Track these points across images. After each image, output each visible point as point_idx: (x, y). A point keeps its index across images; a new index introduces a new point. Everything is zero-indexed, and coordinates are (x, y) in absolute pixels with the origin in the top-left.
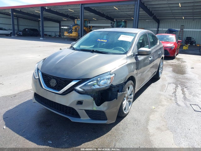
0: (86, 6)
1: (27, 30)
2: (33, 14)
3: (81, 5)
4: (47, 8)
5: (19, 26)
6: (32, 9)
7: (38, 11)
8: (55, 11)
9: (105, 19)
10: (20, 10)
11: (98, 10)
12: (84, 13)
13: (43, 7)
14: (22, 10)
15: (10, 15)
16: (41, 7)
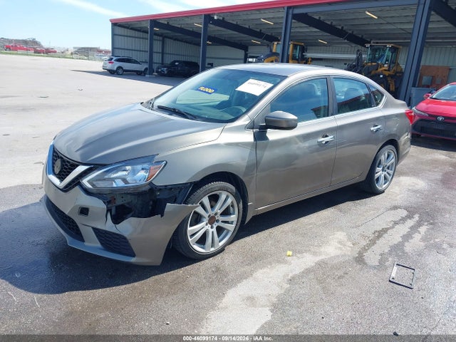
0: (297, 11)
1: (177, 64)
2: (191, 30)
3: (286, 9)
4: (216, 18)
5: (165, 55)
6: (189, 21)
7: (198, 24)
8: (235, 23)
9: (346, 41)
10: (166, 23)
11: (329, 20)
12: (291, 27)
13: (208, 16)
14: (171, 23)
15: (147, 33)
16: (205, 15)
